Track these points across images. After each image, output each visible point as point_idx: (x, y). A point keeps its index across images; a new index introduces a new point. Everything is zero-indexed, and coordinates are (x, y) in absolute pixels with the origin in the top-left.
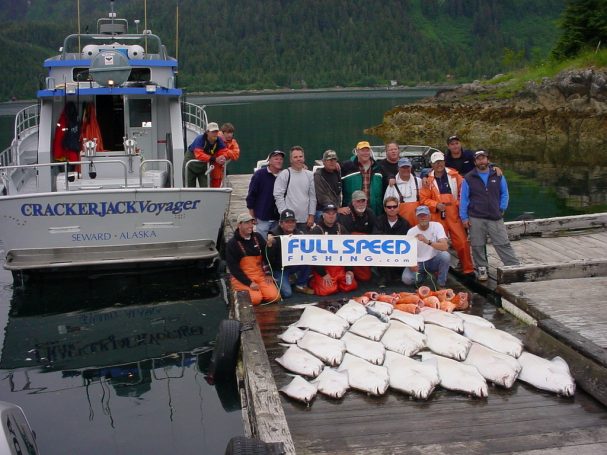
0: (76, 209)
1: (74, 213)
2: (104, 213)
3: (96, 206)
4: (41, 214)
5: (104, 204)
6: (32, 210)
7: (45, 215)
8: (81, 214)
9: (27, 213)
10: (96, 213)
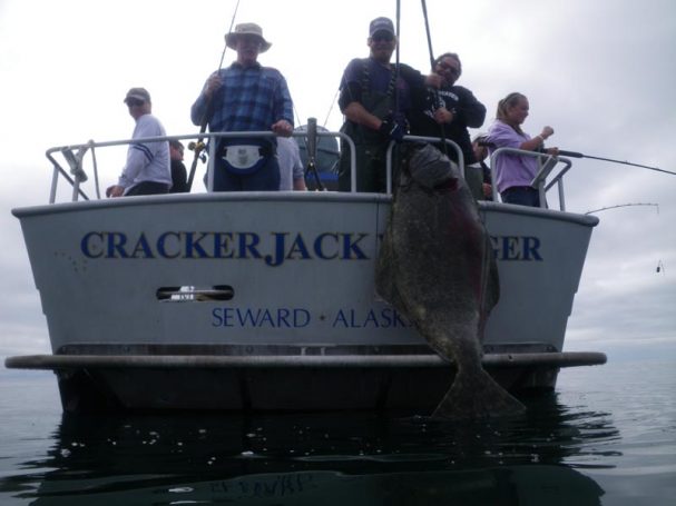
0: (208, 245)
1: (203, 254)
2: (279, 257)
3: (256, 239)
4: (124, 255)
5: (280, 238)
6: (104, 246)
7: (134, 256)
8: (218, 255)
9: (92, 252)
10: (256, 255)
